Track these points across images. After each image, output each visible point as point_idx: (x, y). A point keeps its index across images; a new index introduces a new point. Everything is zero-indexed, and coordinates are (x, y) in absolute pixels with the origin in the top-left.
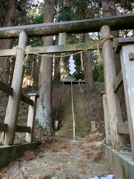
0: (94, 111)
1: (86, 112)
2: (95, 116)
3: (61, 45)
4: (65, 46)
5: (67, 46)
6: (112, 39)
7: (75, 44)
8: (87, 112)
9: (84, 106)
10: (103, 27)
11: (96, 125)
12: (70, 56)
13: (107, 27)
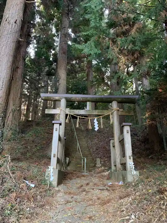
0: (97, 150)
1: (89, 150)
2: (98, 154)
3: (89, 110)
4: (91, 111)
5: (92, 111)
6: (118, 110)
7: (97, 110)
8: (91, 150)
9: (87, 145)
10: (114, 102)
11: (101, 162)
12: (95, 119)
13: (116, 102)
